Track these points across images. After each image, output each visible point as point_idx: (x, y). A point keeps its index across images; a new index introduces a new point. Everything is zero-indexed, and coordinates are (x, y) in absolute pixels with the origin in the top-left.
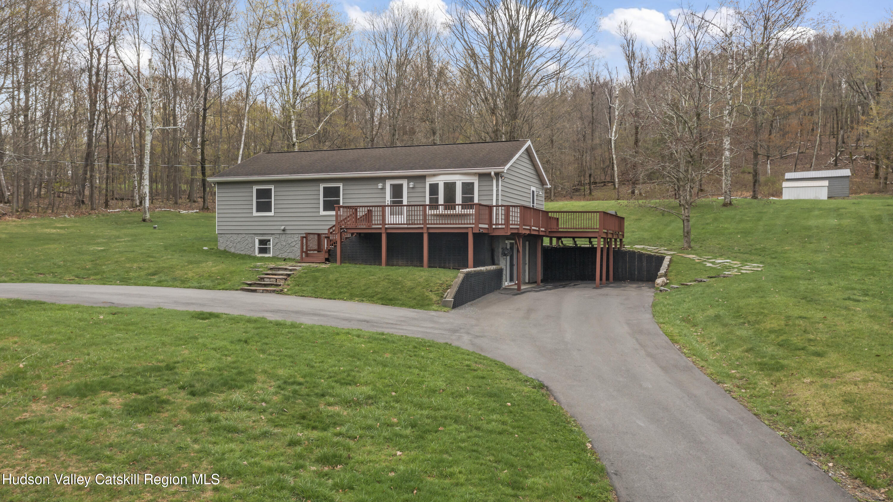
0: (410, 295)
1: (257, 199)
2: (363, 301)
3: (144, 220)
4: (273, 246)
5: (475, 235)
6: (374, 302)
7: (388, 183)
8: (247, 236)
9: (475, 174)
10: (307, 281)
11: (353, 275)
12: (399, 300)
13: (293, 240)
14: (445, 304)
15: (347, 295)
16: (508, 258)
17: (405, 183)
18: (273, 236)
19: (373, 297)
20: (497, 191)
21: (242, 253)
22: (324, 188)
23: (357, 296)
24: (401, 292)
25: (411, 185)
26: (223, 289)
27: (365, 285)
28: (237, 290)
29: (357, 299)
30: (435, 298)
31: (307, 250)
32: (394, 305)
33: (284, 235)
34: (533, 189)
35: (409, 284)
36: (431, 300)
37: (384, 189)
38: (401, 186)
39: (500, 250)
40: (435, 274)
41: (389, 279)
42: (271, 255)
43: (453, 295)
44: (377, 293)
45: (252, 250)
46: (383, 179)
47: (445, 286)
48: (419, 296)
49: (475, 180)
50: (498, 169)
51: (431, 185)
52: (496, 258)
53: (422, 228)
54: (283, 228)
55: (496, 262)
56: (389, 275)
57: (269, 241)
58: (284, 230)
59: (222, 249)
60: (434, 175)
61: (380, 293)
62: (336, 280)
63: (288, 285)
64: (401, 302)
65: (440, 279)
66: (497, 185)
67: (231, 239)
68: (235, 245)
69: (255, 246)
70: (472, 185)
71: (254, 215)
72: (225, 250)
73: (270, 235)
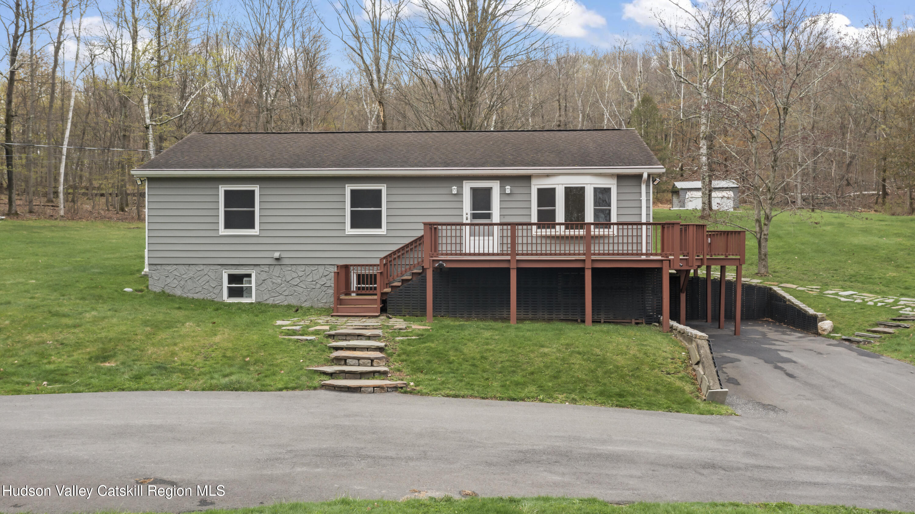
0: (643, 384)
1: (226, 206)
2: (575, 400)
4: (257, 285)
6: (595, 402)
7: (467, 186)
8: (206, 269)
9: (611, 175)
10: (429, 362)
11: (505, 347)
12: (634, 394)
13: (295, 275)
14: (714, 400)
15: (533, 388)
17: (495, 186)
18: (258, 268)
19: (584, 391)
21: (196, 296)
22: (353, 191)
23: (555, 390)
24: (623, 377)
25: (508, 189)
26: (286, 389)
27: (547, 367)
29: (561, 396)
33: (278, 267)
35: (621, 361)
36: (681, 390)
37: (460, 194)
38: (488, 191)
41: (579, 353)
42: (253, 300)
43: (717, 382)
45: (216, 291)
46: (460, 179)
48: (658, 384)
49: (612, 184)
51: (540, 191)
53: (584, 261)
54: (276, 255)
57: (249, 276)
58: (278, 259)
59: (158, 290)
60: (548, 176)
61: (589, 381)
62: (484, 358)
64: (643, 400)
67: (176, 273)
68: (182, 283)
69: (221, 285)
70: (607, 191)
71: (220, 234)
72: (164, 292)
73: (252, 267)
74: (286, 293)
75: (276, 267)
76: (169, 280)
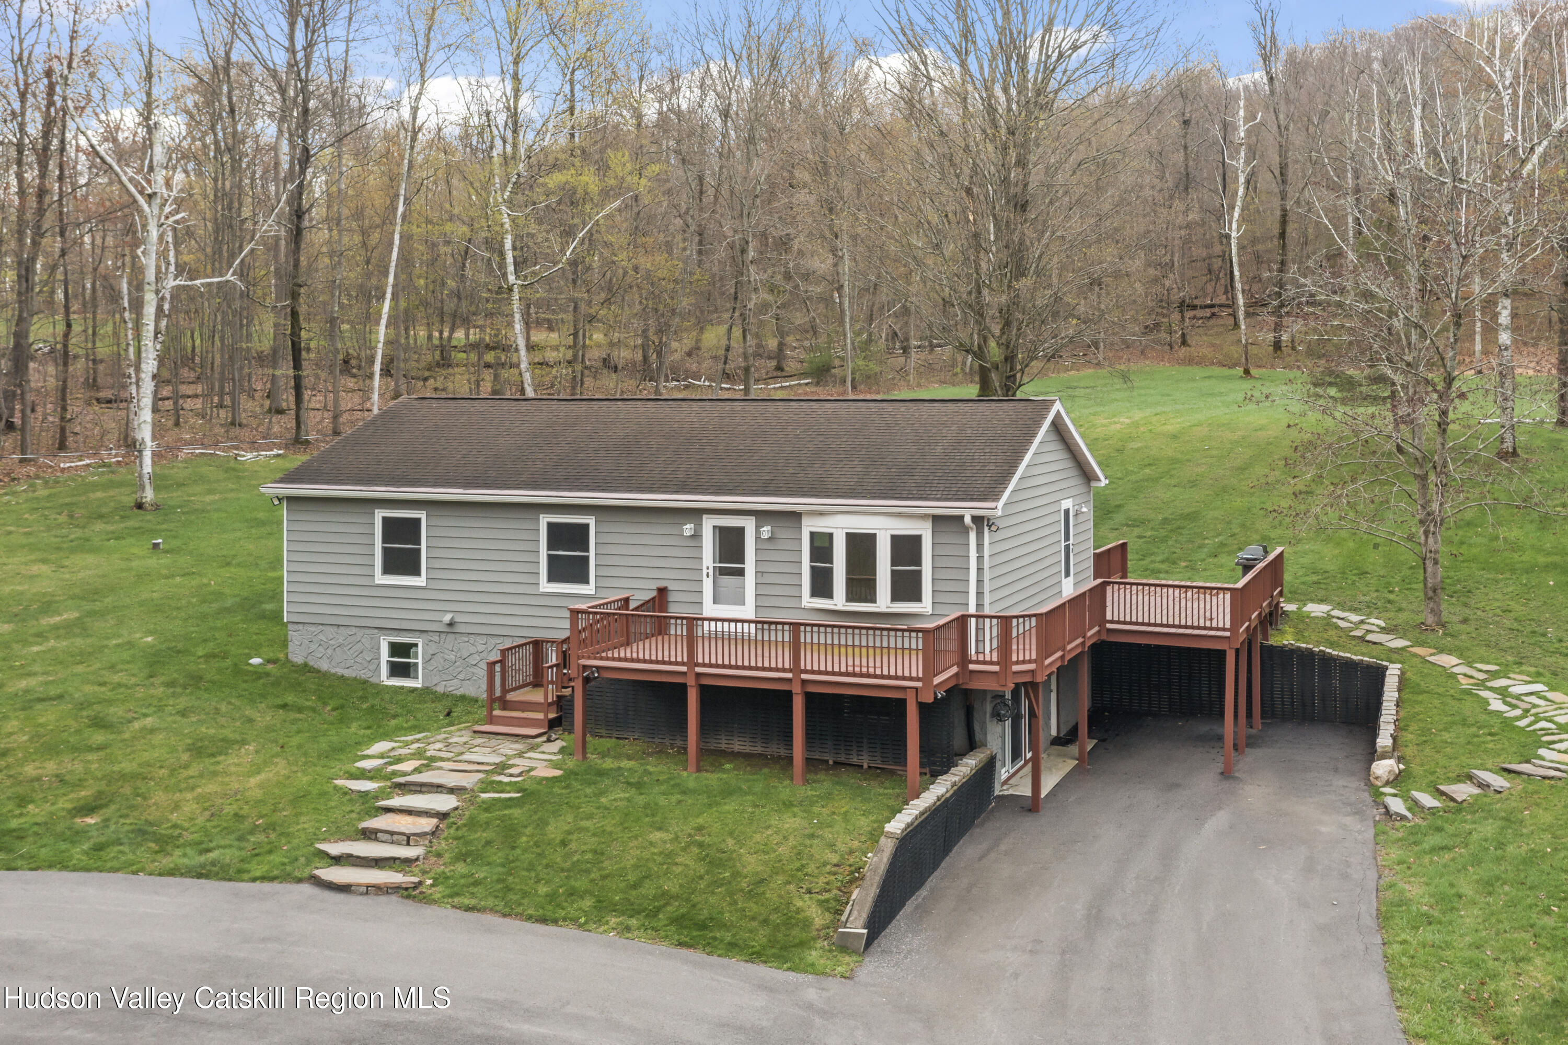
0: (753, 907)
1: (384, 540)
2: (628, 929)
3: (140, 506)
4: (426, 662)
5: (923, 707)
6: (655, 932)
7: (708, 524)
8: (360, 633)
9: (924, 517)
10: (488, 843)
11: (609, 824)
12: (724, 926)
13: (473, 650)
14: (845, 946)
15: (588, 903)
16: (1008, 723)
17: (749, 526)
18: (425, 635)
19: (653, 914)
20: (980, 559)
21: (347, 673)
22: (550, 525)
23: (613, 909)
24: (731, 894)
25: (767, 531)
26: (263, 878)
27: (636, 867)
28: (300, 881)
29: (613, 921)
30: (818, 917)
31: (505, 691)
32: (711, 947)
33: (451, 636)
34: (1067, 504)
35: (752, 864)
36: (806, 924)
37: (697, 536)
38: (739, 532)
39: (989, 708)
40: (821, 825)
41: (701, 845)
42: (417, 684)
43: (865, 915)
44: (667, 897)
45: (372, 667)
46: (696, 512)
47: (843, 874)
48: (776, 910)
49: (925, 530)
50: (982, 508)
51: (814, 536)
52: (977, 728)
53: (789, 681)
54: (447, 618)
55: (978, 736)
56: (700, 829)
57: (416, 645)
58: (451, 624)
59: (299, 661)
60: (823, 513)
61: (676, 897)
62: (564, 843)
63: (439, 855)
64: (728, 937)
65: (831, 846)
66: (980, 546)
67: (321, 637)
68: (329, 652)
69: (379, 659)
70: (916, 540)
71: (377, 582)
72: (306, 665)
73: (417, 634)
74: (461, 676)
75: (450, 635)
76: (313, 647)
